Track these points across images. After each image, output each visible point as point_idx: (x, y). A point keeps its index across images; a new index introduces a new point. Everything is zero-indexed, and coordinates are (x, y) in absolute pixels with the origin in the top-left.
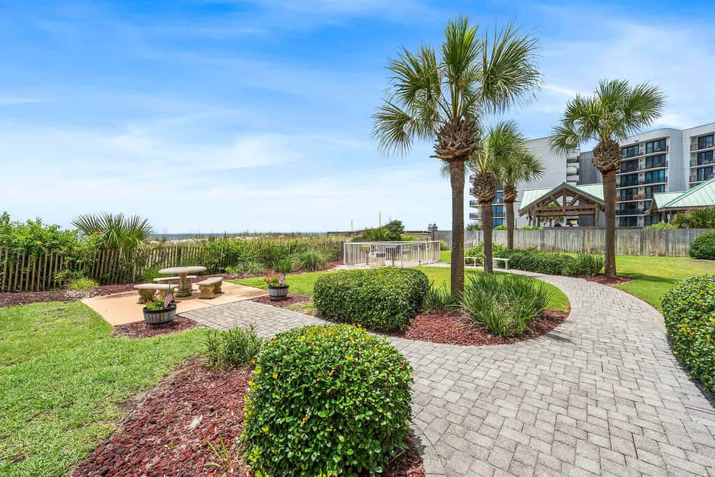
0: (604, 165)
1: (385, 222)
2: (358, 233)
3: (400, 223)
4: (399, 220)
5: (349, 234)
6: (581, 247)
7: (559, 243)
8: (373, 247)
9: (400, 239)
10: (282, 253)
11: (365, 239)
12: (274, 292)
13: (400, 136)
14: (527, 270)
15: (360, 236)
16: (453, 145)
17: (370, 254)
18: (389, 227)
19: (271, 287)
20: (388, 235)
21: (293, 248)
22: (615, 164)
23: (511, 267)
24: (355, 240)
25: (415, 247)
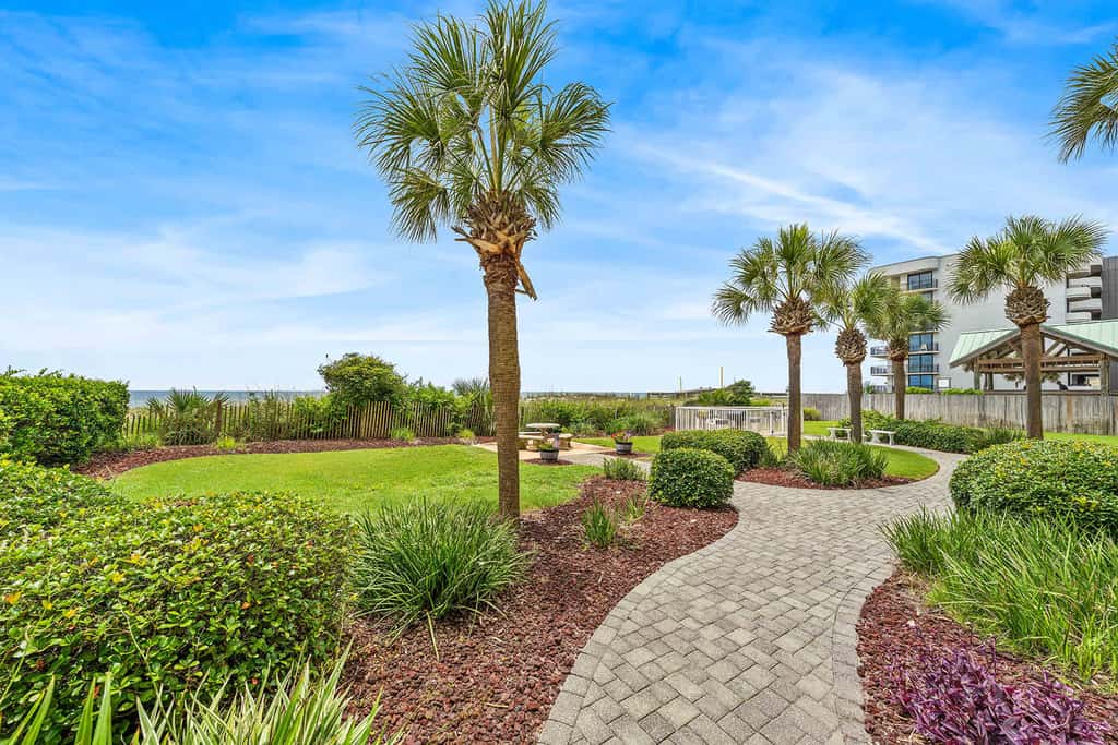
0: (1020, 317)
1: (728, 382)
2: (690, 394)
3: (749, 383)
4: (746, 379)
5: (678, 395)
6: (1055, 422)
7: (1014, 415)
8: (712, 412)
9: (748, 404)
10: (609, 416)
11: (701, 402)
12: (619, 447)
13: (738, 312)
14: (919, 446)
15: (695, 398)
16: (788, 323)
17: (708, 421)
18: (734, 388)
19: (618, 443)
20: (731, 398)
21: (620, 412)
22: (1035, 316)
23: (898, 441)
24: (687, 404)
25: (766, 415)
